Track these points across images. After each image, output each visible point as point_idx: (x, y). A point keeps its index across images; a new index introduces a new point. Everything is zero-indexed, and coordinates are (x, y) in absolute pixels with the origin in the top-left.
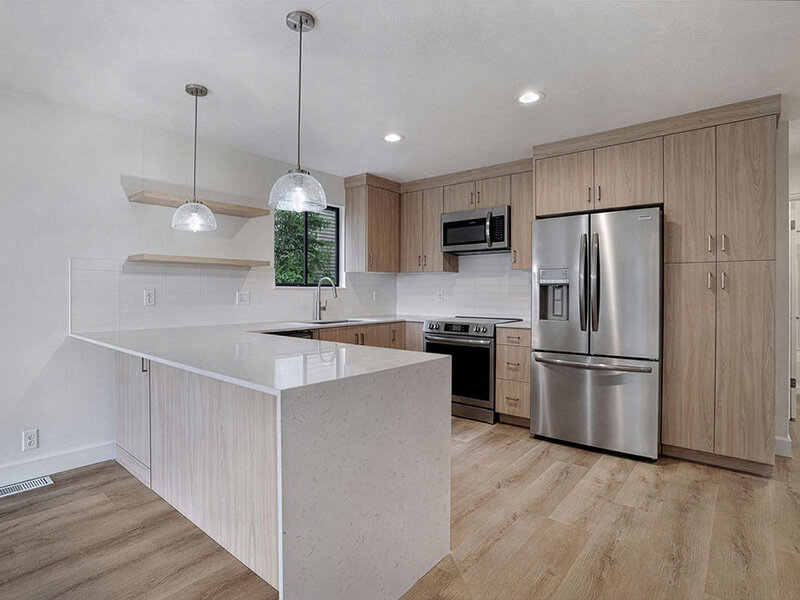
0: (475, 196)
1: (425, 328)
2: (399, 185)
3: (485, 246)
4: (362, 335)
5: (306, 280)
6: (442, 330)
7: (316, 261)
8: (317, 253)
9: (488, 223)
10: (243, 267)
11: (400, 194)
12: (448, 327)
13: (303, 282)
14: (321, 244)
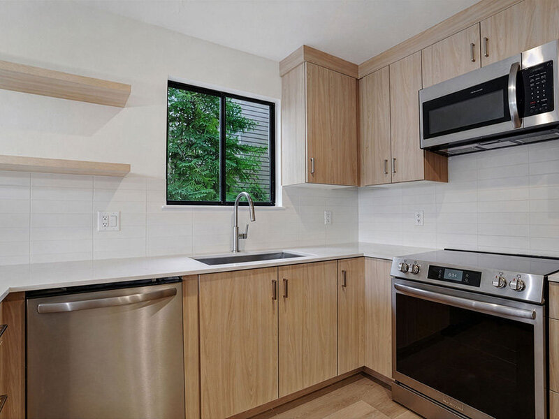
0: (482, 48)
1: (395, 271)
2: (355, 68)
3: (509, 126)
4: (286, 281)
5: (221, 195)
6: (424, 277)
7: (237, 171)
8: (237, 161)
9: (512, 88)
10: (114, 174)
11: (357, 80)
12: (436, 272)
13: (219, 199)
14: (243, 149)
